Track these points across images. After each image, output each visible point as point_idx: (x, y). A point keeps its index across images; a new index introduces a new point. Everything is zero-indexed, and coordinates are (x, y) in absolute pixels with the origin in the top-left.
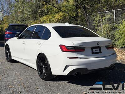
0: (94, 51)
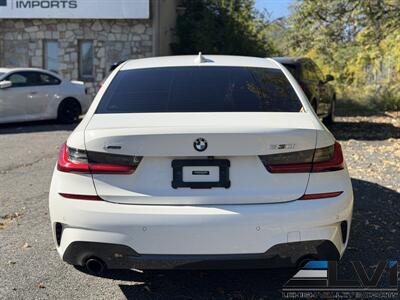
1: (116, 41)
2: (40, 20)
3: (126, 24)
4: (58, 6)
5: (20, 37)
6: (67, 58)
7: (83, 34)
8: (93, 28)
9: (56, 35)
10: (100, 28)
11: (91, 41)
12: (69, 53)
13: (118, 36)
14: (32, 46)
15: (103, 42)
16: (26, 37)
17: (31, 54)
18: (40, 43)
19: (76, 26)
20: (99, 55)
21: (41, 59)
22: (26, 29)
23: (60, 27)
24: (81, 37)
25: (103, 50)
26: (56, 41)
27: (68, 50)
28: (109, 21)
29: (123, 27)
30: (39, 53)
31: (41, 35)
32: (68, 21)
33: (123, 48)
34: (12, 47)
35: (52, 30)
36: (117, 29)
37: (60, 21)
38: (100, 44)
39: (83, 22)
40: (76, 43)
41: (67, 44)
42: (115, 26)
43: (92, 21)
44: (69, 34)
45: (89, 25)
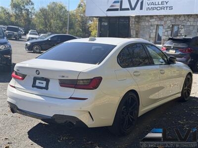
0: (37, 84)
1: (191, 25)
2: (157, 16)
3: (196, 17)
4: (164, 9)
5: (147, 24)
6: (166, 33)
7: (175, 22)
8: (180, 19)
9: (163, 23)
10: (183, 19)
11: (179, 25)
12: (167, 31)
13: (192, 23)
14: (152, 28)
15: (184, 26)
16: (150, 24)
17: (151, 31)
18: (155, 26)
19: (172, 18)
20: (181, 32)
21: (155, 34)
22: (150, 20)
23: (165, 19)
24: (174, 24)
25: (183, 30)
26: (162, 25)
27: (167, 30)
28: (188, 15)
29: (195, 18)
30: (154, 31)
31: (156, 23)
32: (169, 16)
33: (194, 29)
34: (144, 28)
35: (161, 20)
36: (192, 19)
37: (165, 16)
38: (182, 27)
39: (175, 16)
40: (171, 26)
41: (166, 27)
42: (191, 18)
43: (180, 16)
44: (169, 22)
45: (178, 17)
